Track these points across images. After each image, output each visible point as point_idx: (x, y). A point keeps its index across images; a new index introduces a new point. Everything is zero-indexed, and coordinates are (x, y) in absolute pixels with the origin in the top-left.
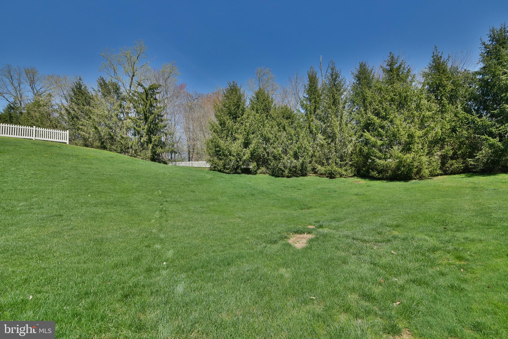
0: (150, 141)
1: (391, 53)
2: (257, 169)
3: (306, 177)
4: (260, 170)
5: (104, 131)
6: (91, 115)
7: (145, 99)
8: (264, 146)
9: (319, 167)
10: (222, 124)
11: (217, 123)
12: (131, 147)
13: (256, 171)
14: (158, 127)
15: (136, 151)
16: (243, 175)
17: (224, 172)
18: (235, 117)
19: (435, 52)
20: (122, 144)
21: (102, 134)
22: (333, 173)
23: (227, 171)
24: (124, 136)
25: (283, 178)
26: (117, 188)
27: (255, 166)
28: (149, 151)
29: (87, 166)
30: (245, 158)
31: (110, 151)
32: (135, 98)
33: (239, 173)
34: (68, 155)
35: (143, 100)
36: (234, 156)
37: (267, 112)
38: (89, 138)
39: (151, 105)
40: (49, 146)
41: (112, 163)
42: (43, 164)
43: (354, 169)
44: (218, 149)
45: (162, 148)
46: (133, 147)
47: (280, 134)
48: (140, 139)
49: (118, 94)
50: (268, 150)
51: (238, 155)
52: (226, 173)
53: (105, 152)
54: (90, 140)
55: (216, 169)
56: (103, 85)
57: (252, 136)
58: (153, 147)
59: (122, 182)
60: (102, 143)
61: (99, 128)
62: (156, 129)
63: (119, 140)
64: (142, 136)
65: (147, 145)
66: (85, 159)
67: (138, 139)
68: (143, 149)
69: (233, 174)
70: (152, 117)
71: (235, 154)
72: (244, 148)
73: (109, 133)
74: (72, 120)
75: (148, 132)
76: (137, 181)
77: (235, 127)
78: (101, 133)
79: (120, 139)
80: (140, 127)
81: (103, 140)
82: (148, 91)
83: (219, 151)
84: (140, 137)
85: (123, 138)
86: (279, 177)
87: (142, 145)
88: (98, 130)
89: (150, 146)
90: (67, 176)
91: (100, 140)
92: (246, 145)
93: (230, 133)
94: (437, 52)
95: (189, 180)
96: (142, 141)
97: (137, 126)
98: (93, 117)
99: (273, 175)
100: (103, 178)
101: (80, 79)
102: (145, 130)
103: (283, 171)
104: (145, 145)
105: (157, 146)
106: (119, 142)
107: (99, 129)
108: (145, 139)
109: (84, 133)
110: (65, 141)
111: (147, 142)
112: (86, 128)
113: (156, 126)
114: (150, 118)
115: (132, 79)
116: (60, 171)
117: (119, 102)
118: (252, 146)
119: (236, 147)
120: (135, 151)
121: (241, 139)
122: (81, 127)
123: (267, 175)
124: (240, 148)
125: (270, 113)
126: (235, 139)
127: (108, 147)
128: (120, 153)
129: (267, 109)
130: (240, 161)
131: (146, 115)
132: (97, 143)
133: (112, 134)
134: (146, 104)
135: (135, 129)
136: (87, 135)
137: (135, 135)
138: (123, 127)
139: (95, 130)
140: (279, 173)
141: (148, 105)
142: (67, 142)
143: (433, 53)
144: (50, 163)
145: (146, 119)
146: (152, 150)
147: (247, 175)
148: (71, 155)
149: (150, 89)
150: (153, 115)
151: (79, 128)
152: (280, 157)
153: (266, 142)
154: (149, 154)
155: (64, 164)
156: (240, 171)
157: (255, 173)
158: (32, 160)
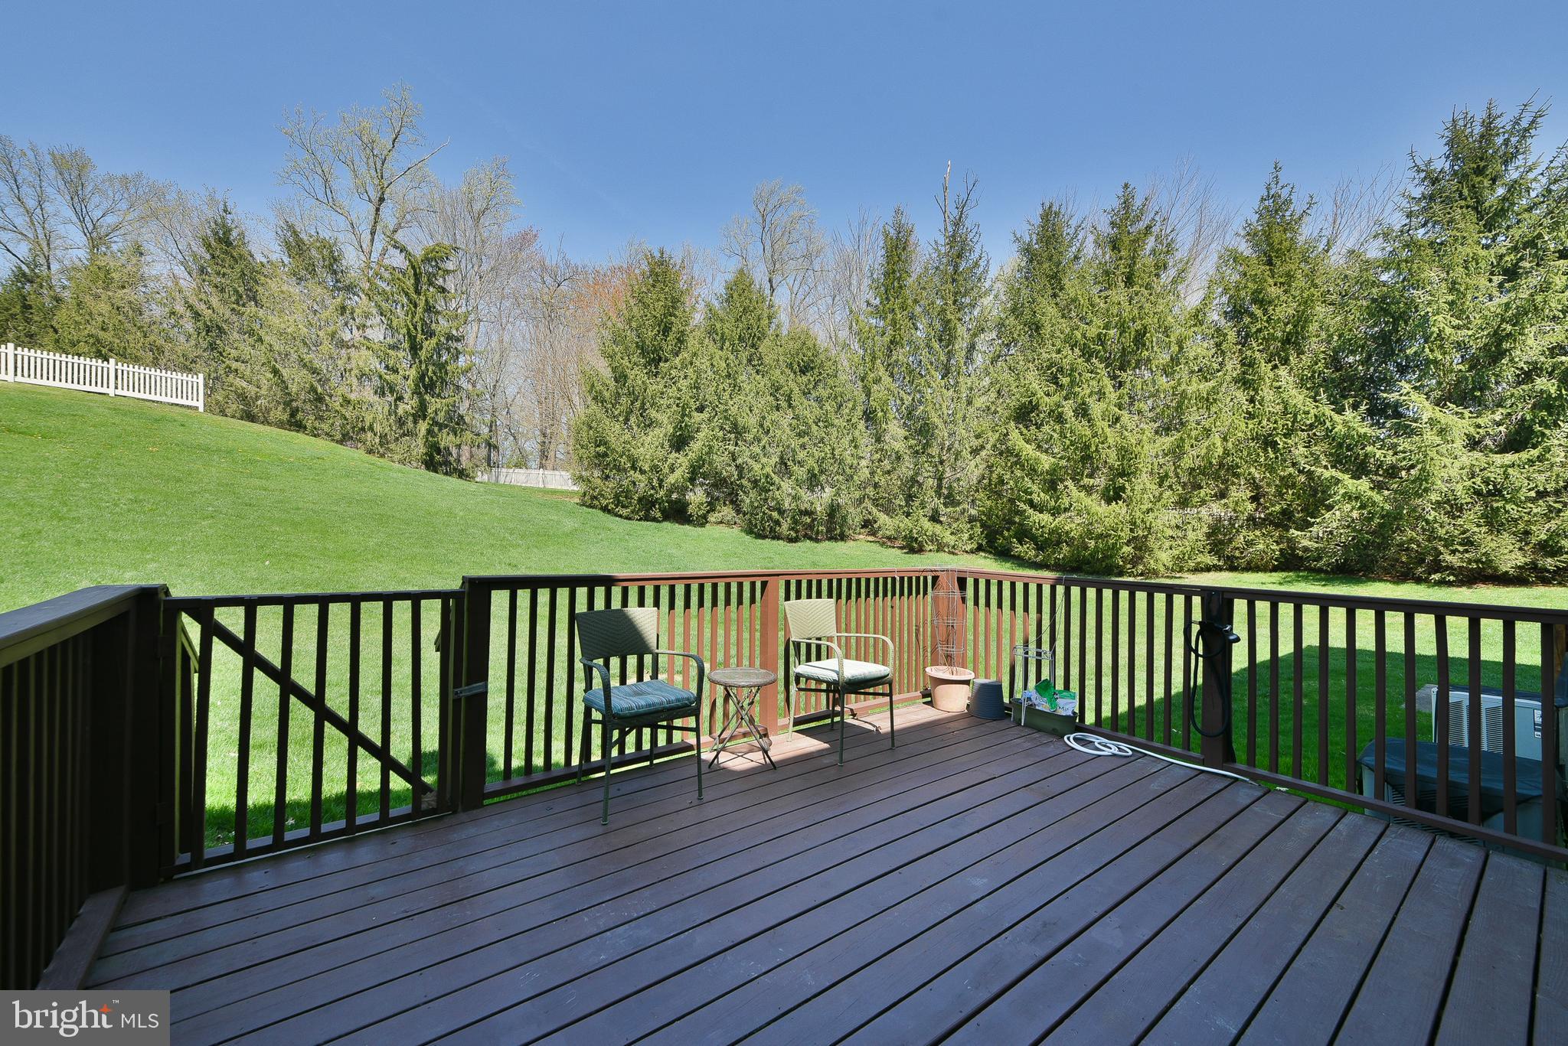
0: (421, 413)
1: (1126, 186)
2: (708, 512)
3: (840, 544)
4: (717, 515)
5: (297, 379)
6: (262, 333)
7: (411, 291)
8: (731, 448)
9: (883, 518)
10: (621, 378)
11: (607, 373)
12: (371, 428)
13: (705, 517)
14: (446, 373)
15: (383, 437)
16: (667, 525)
17: (617, 515)
18: (654, 359)
19: (1273, 186)
20: (346, 419)
21: (294, 388)
22: (916, 539)
23: (625, 512)
24: (353, 397)
25: (775, 542)
26: (331, 546)
27: (702, 504)
28: (420, 441)
29: (257, 482)
30: (672, 479)
31: (315, 436)
32: (384, 285)
33: (655, 520)
34: (207, 449)
35: (407, 294)
36: (642, 472)
37: (753, 346)
38: (257, 398)
39: (429, 309)
40: (157, 421)
41: (318, 475)
42: (151, 473)
43: (978, 530)
44: (602, 449)
45: (456, 435)
46: (378, 428)
47: (775, 415)
48: (396, 406)
49: (335, 272)
50: (739, 461)
51: (655, 469)
52: (621, 516)
53: (300, 438)
54: (259, 402)
55: (596, 502)
56: (296, 246)
57: (698, 417)
58: (429, 432)
59: (342, 532)
60: (293, 414)
61: (285, 372)
62: (441, 377)
63: (338, 408)
64: (400, 398)
65: (415, 422)
66: (252, 462)
67: (390, 405)
68: (404, 435)
69: (641, 520)
70: (429, 345)
71: (646, 468)
72: (671, 452)
73: (312, 386)
74: (207, 334)
75: (417, 385)
76: (379, 531)
77: (651, 389)
78: (290, 386)
79: (342, 406)
80: (396, 371)
81: (294, 404)
82: (420, 268)
83: (605, 455)
84: (395, 401)
85: (349, 402)
86: (764, 537)
87: (401, 422)
88: (281, 376)
89: (423, 427)
90: (210, 509)
91: (287, 404)
92: (680, 442)
93: (638, 404)
94: (1279, 186)
95: (511, 534)
96: (400, 411)
97: (387, 367)
98: (267, 339)
99: (749, 531)
100: (298, 519)
101: (225, 211)
102: (410, 382)
103: (778, 523)
104: (410, 425)
105: (441, 426)
106: (337, 411)
107: (285, 374)
108: (408, 406)
109: (244, 384)
110: (194, 403)
111: (413, 415)
112: (249, 370)
113: (440, 370)
114: (425, 347)
115: (378, 210)
116: (193, 493)
117: (339, 300)
118: (696, 447)
119: (650, 445)
120: (380, 437)
121: (666, 424)
122: (234, 365)
123: (736, 530)
124: (661, 453)
125: (760, 350)
126: (650, 424)
127: (309, 425)
128: (341, 442)
129: (751, 339)
130: (661, 486)
131: (415, 337)
132: (280, 414)
133: (320, 390)
134: (415, 306)
135: (380, 377)
136: (252, 390)
137: (383, 394)
138: (350, 370)
139: (274, 376)
140: (764, 528)
141: (420, 310)
142: (200, 405)
143: (1268, 189)
144: (167, 472)
145: (415, 349)
146: (427, 439)
147: (677, 525)
148: (215, 448)
149: (427, 260)
150: (434, 341)
151: (230, 368)
152: (768, 483)
153: (736, 437)
154: (419, 448)
155: (200, 476)
156: (659, 515)
157: (702, 521)
158: (122, 461)
